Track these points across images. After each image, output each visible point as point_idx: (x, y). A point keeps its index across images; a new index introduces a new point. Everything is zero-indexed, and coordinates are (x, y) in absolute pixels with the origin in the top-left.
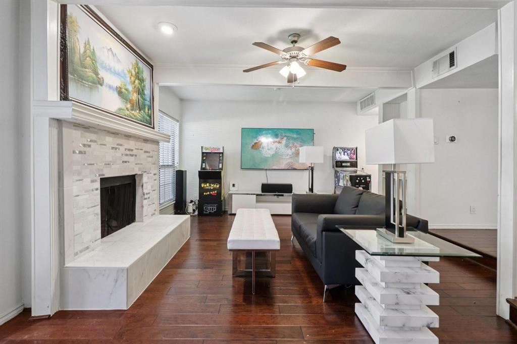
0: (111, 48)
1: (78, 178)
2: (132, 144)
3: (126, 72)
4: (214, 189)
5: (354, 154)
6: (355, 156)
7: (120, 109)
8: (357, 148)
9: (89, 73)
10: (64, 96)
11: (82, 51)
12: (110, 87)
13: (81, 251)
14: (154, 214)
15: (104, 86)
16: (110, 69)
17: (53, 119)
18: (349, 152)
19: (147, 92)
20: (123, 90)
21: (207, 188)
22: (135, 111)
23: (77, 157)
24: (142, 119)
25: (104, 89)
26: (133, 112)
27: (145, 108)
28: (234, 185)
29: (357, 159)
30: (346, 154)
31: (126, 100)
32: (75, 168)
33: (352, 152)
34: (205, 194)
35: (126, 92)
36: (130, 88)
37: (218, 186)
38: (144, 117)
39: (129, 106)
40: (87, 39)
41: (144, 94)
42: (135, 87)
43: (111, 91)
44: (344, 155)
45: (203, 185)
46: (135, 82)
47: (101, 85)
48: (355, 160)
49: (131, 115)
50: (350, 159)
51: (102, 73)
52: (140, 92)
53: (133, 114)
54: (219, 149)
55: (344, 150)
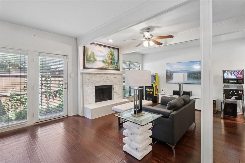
0: (100, 50)
1: (88, 86)
2: (108, 76)
3: (106, 55)
4: (151, 91)
5: (241, 74)
6: (242, 76)
7: (103, 66)
8: (243, 70)
9: (92, 59)
10: (84, 67)
11: (90, 54)
12: (99, 61)
13: (88, 104)
14: (119, 98)
15: (97, 61)
16: (99, 56)
17: (81, 73)
18: (236, 73)
19: (116, 58)
20: (105, 60)
21: (148, 91)
22: (110, 65)
23: (88, 81)
24: (113, 67)
25: (97, 62)
26: (109, 66)
27: (115, 63)
28: (163, 90)
29: (243, 78)
30: (233, 74)
31: (106, 63)
32: (87, 83)
33: (239, 73)
34: (147, 93)
35: (106, 61)
36: (108, 59)
37: (152, 90)
38: (114, 67)
39: (107, 64)
40: (91, 51)
41: (114, 59)
42: (110, 58)
43: (100, 62)
44: (231, 75)
45: (147, 89)
46: (110, 56)
47: (96, 61)
48: (242, 78)
49: (108, 67)
50: (237, 78)
51: (96, 58)
52: (113, 59)
53: (109, 67)
54: (154, 74)
55: (231, 72)
